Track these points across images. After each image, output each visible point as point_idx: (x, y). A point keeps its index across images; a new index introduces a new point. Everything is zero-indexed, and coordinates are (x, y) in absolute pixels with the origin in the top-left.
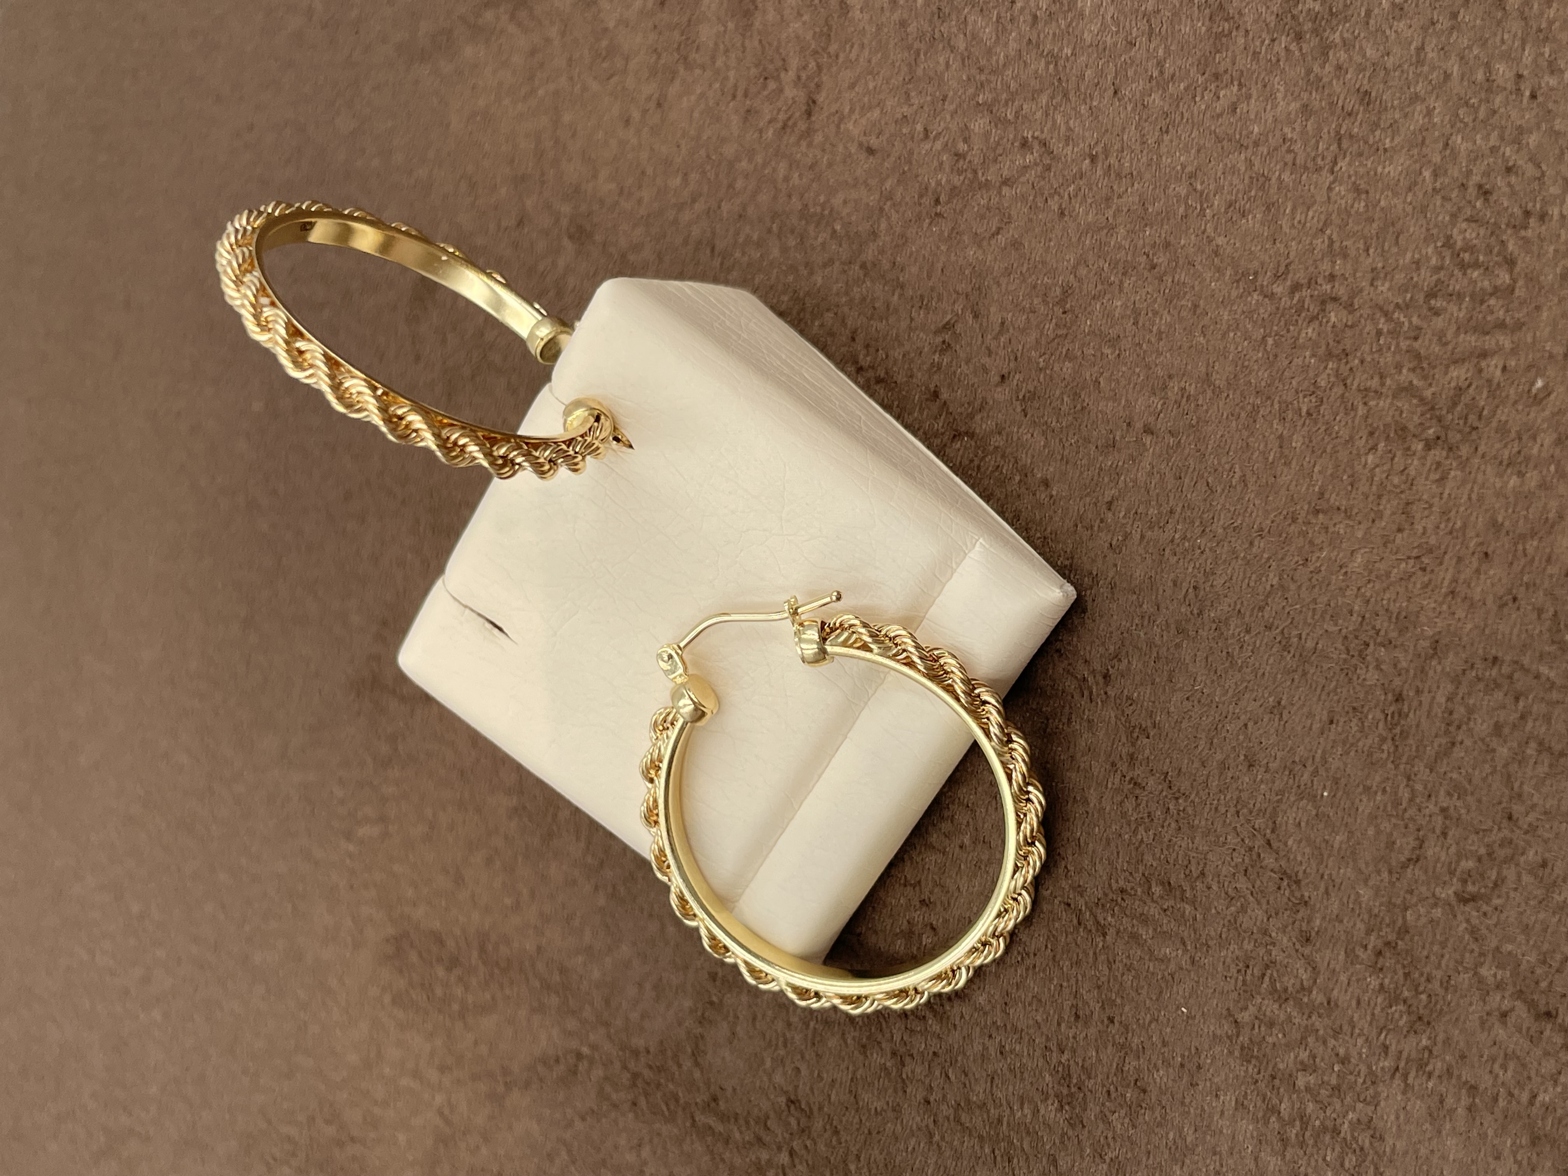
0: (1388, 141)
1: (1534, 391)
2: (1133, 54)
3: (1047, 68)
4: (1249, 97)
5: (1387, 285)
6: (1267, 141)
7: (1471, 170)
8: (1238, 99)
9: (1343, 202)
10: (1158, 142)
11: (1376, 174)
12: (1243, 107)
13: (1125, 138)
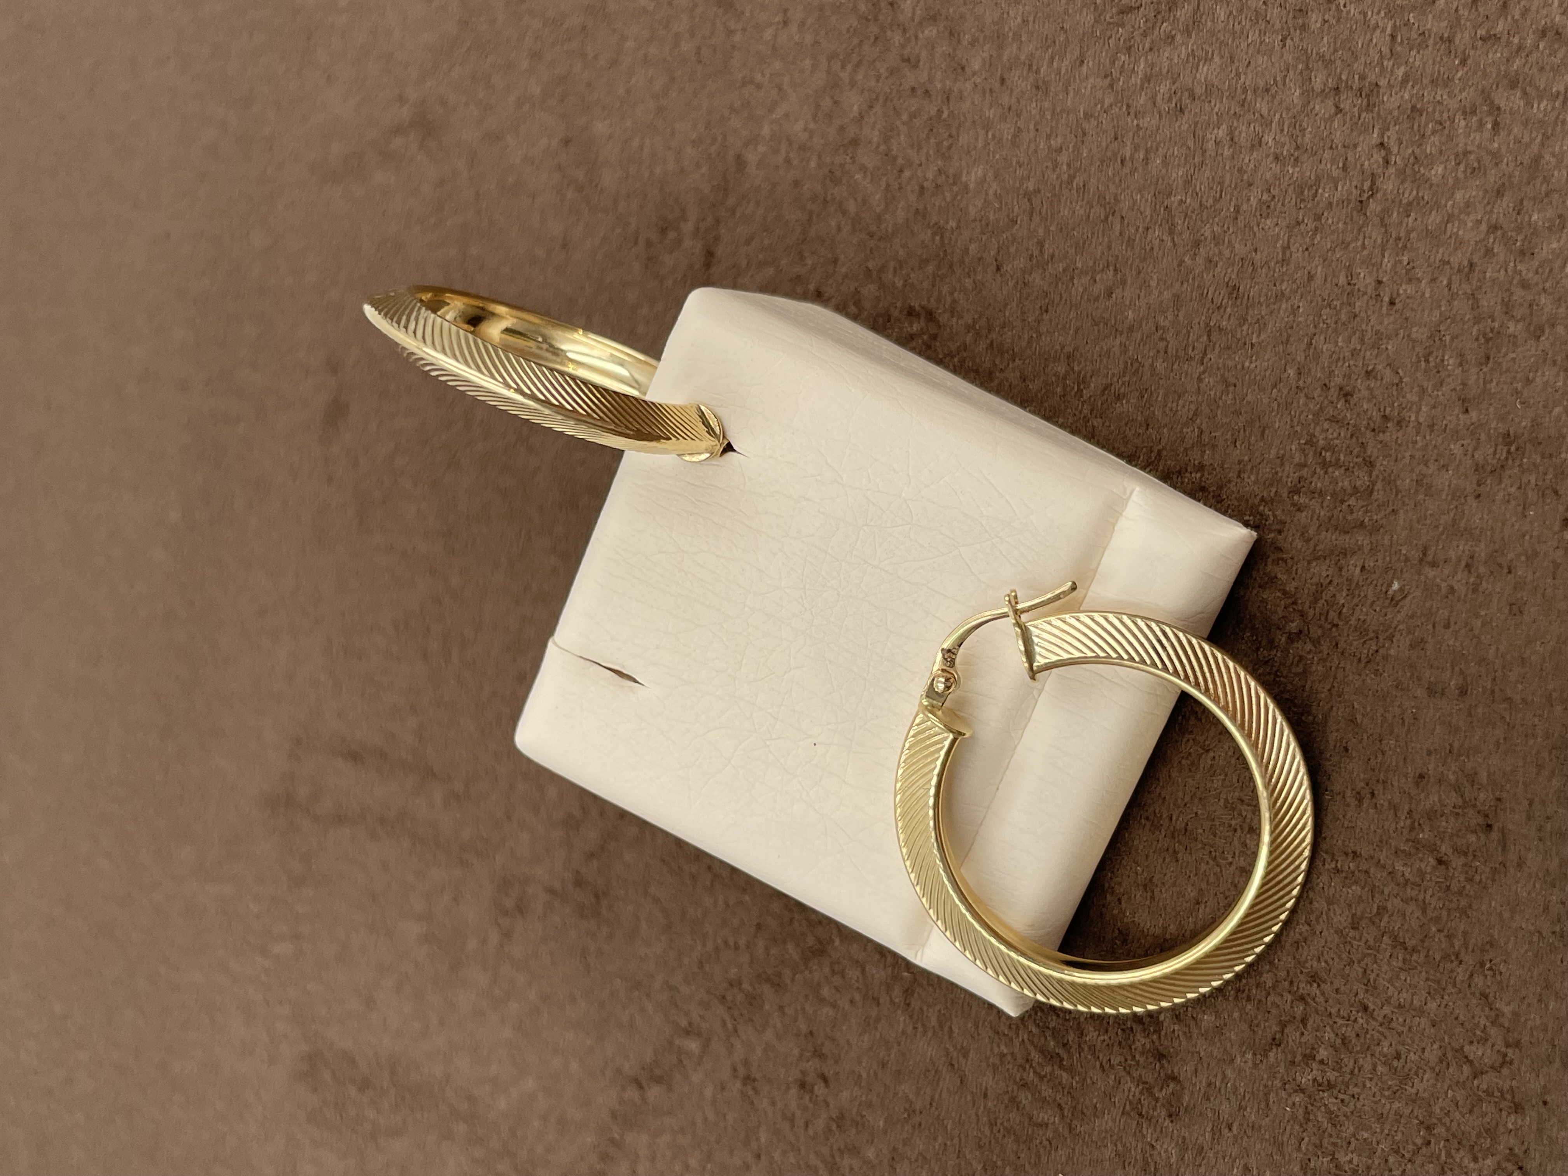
0: (1254, 336)
1: (1390, 593)
2: (1014, 231)
3: (933, 239)
4: (1124, 282)
5: (1253, 478)
6: (1141, 327)
7: (1333, 371)
8: (1114, 284)
9: (1212, 393)
10: (1039, 321)
11: (1243, 368)
12: (1117, 293)
13: (1007, 314)
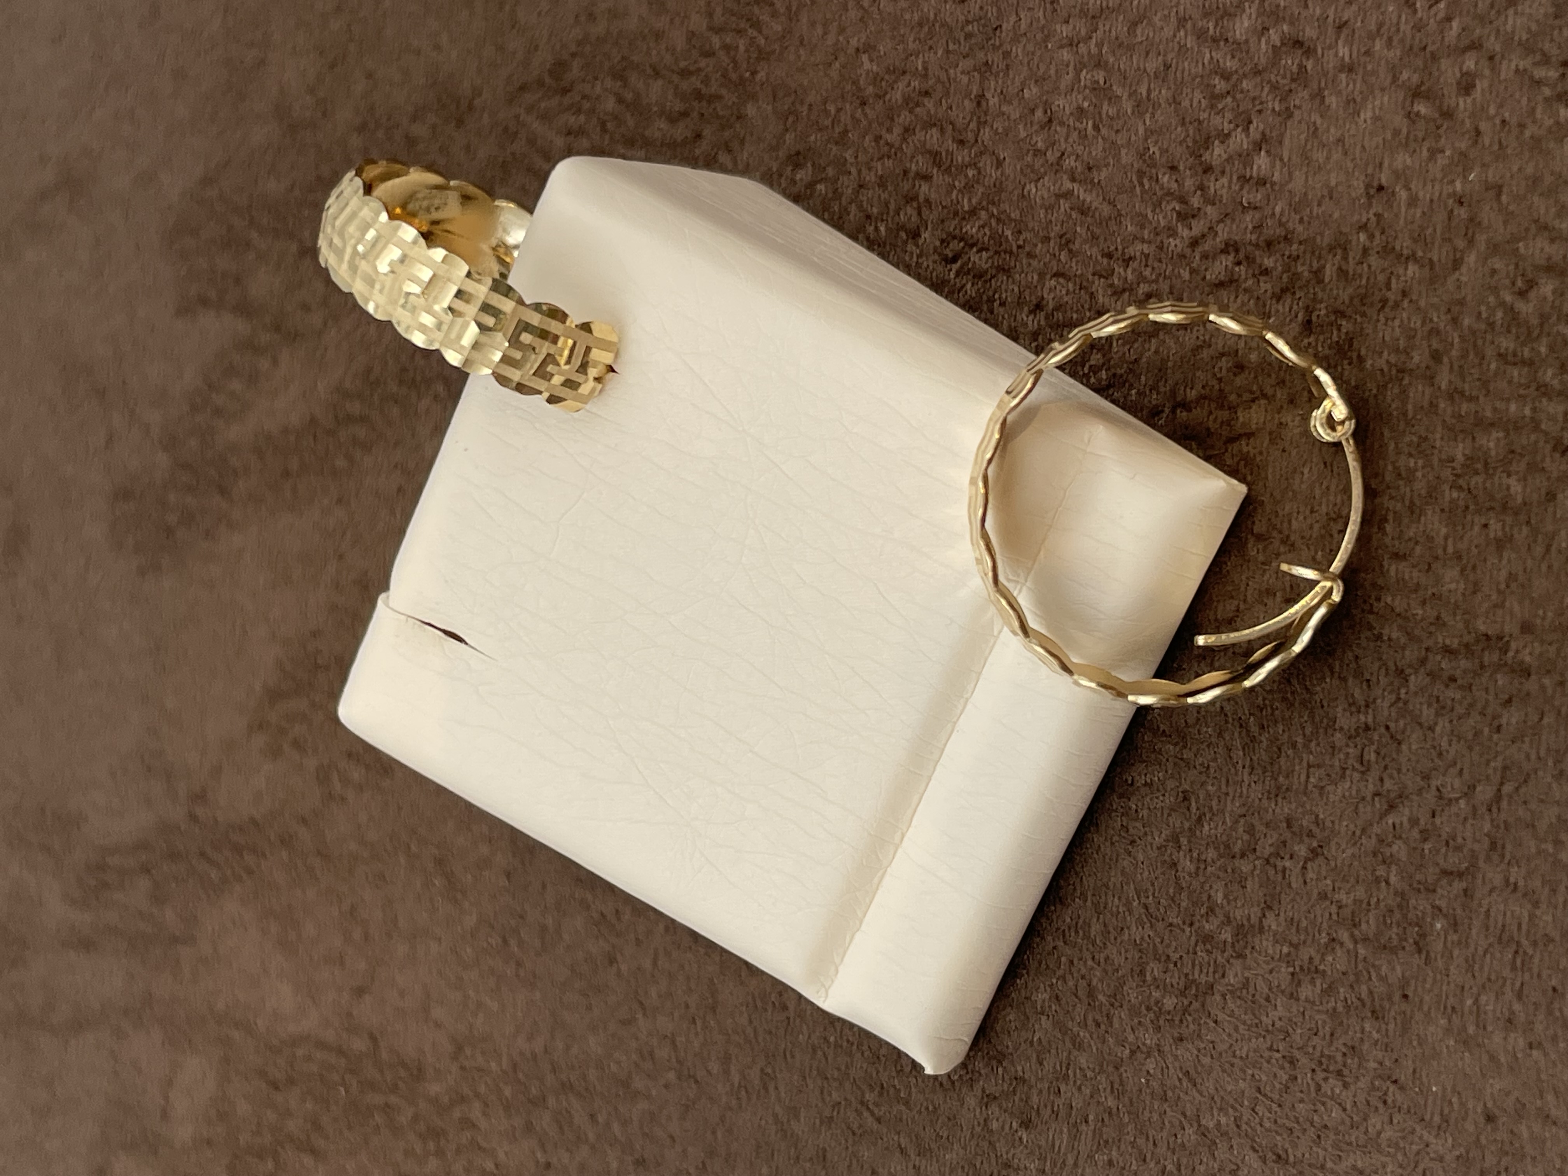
0: (966, 201)
7: (1051, 221)
